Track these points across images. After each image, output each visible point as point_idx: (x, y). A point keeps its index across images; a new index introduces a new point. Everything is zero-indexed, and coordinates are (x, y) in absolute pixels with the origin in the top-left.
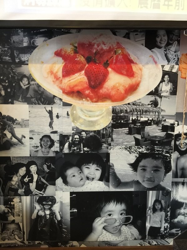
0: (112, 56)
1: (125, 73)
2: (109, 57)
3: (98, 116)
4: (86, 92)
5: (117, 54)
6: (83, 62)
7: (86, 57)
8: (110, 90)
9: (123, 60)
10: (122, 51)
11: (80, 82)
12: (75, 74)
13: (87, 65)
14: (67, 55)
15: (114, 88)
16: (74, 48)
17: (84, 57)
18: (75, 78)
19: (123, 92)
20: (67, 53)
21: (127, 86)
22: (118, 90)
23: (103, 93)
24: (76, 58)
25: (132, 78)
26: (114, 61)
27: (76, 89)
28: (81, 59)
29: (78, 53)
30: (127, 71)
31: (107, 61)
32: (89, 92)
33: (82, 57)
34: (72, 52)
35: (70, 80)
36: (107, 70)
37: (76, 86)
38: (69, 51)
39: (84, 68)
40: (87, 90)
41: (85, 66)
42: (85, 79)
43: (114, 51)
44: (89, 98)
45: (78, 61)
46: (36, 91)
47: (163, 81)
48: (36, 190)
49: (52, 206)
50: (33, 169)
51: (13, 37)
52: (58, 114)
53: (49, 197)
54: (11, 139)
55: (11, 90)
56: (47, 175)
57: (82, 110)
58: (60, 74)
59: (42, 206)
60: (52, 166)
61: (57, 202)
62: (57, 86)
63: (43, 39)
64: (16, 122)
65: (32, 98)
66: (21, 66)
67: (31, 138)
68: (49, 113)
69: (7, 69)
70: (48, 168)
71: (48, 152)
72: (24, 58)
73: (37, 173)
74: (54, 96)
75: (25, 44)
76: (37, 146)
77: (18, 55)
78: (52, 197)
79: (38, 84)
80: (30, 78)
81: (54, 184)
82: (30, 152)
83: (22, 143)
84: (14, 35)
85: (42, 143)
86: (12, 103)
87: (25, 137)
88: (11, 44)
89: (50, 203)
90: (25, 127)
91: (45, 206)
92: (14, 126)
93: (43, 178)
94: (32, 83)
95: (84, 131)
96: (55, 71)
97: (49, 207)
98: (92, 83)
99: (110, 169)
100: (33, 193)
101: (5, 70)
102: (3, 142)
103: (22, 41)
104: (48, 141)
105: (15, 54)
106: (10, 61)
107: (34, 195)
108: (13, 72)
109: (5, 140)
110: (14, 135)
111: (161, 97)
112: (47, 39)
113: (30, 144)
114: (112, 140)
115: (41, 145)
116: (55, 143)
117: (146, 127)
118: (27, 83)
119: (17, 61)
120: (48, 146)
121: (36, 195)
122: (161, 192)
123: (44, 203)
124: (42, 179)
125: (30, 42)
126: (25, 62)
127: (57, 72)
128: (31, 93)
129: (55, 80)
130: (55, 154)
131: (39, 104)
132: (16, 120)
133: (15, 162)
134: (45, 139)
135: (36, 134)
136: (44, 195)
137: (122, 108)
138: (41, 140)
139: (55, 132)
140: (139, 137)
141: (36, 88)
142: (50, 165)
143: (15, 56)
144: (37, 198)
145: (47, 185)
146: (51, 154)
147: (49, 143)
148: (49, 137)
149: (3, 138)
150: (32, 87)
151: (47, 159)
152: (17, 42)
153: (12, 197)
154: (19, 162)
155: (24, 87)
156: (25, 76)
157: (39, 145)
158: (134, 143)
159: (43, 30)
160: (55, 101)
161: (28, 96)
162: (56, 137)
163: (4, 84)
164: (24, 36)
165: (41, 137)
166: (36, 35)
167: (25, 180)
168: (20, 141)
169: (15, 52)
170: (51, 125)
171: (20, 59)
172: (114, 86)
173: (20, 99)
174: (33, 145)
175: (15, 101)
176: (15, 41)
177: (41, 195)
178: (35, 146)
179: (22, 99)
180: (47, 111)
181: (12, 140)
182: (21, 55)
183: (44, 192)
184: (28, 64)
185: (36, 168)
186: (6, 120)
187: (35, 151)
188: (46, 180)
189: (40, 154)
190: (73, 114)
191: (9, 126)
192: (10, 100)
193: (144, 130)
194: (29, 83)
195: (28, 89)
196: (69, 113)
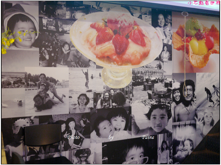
0: (131, 31)
1: (140, 43)
2: (129, 31)
3: (122, 76)
4: (114, 57)
5: (134, 29)
6: (111, 33)
7: (113, 30)
8: (130, 56)
9: (138, 34)
10: (137, 27)
11: (109, 49)
12: (106, 43)
13: (114, 36)
14: (100, 28)
15: (133, 54)
16: (105, 23)
17: (112, 30)
18: (105, 46)
19: (139, 57)
20: (100, 26)
21: (142, 53)
22: (136, 56)
23: (126, 58)
24: (106, 30)
25: (144, 47)
26: (133, 34)
27: (106, 54)
28: (110, 31)
29: (107, 27)
30: (141, 42)
31: (128, 34)
32: (116, 58)
33: (111, 30)
34: (103, 26)
35: (102, 48)
36: (128, 41)
37: (106, 52)
38: (101, 25)
39: (112, 38)
40: (115, 56)
41: (113, 37)
42: (113, 47)
43: (132, 27)
44: (116, 62)
45: (108, 33)
46: (75, 56)
47: (163, 50)
48: (74, 144)
49: (87, 157)
50: (72, 125)
51: (58, 10)
52: (92, 75)
53: (85, 149)
54: (53, 98)
55: (55, 55)
56: (83, 129)
57: (111, 72)
58: (94, 42)
59: (79, 159)
60: (88, 121)
61: (91, 153)
62: (92, 52)
63: (82, 14)
64: (58, 83)
65: (72, 61)
66: (63, 35)
67: (70, 97)
68: (85, 74)
69: (52, 36)
70: (84, 123)
71: (85, 109)
72: (66, 28)
73: (75, 128)
74: (90, 60)
75: (68, 17)
76: (75, 104)
77: (61, 26)
78: (88, 149)
79: (77, 50)
80: (71, 45)
81: (89, 137)
82: (70, 110)
83: (62, 102)
84: (59, 9)
85: (80, 101)
86: (55, 66)
87: (65, 96)
88: (56, 16)
89: (86, 155)
90: (66, 87)
91: (81, 159)
92: (56, 87)
93: (80, 132)
94: (72, 49)
95: (112, 89)
96: (90, 40)
97: (85, 158)
98: (117, 50)
99: (132, 120)
100: (72, 148)
101: (50, 37)
102: (46, 101)
103: (65, 14)
104: (84, 99)
105: (59, 25)
106: (55, 30)
107: (72, 150)
108: (57, 39)
109: (47, 99)
110: (55, 95)
111: (163, 62)
112: (84, 14)
113: (69, 103)
114: (133, 96)
115: (79, 103)
116: (90, 101)
117: (155, 84)
118: (68, 49)
119: (60, 30)
120: (85, 103)
121: (74, 149)
122: (166, 134)
123: (81, 155)
124: (79, 134)
125: (72, 16)
126: (67, 31)
127: (92, 41)
128: (71, 58)
129: (90, 47)
130: (90, 110)
131: (77, 67)
132: (58, 81)
133: (56, 120)
134: (82, 97)
135: (75, 93)
136: (81, 148)
137: (139, 70)
138: (79, 98)
139: (90, 91)
140: (150, 92)
141: (76, 54)
142: (86, 120)
143: (59, 26)
144: (75, 152)
145: (83, 139)
146: (87, 111)
147: (85, 101)
148: (85, 95)
149: (46, 98)
150: (72, 52)
151: (84, 116)
152: (61, 15)
153: (52, 154)
154: (60, 119)
155: (65, 52)
156: (66, 43)
157: (77, 103)
158: (148, 97)
159: (82, 7)
160: (90, 64)
161: (69, 60)
162: (90, 96)
163: (48, 49)
164: (67, 10)
165: (79, 96)
166: (77, 11)
167: (64, 136)
168: (61, 100)
169: (59, 22)
170: (86, 84)
171: (63, 29)
172: (133, 53)
173: (62, 63)
174: (72, 103)
175: (57, 65)
176: (59, 14)
177: (79, 149)
178: (73, 104)
179: (63, 62)
180: (84, 73)
181: (54, 100)
182: (64, 26)
183: (81, 145)
184: (69, 34)
185: (74, 124)
186: (49, 81)
187: (74, 109)
188: (83, 135)
189: (78, 111)
190: (104, 75)
191: (52, 87)
192: (53, 63)
193: (154, 87)
194: (69, 49)
195: (68, 54)
196: (101, 75)
